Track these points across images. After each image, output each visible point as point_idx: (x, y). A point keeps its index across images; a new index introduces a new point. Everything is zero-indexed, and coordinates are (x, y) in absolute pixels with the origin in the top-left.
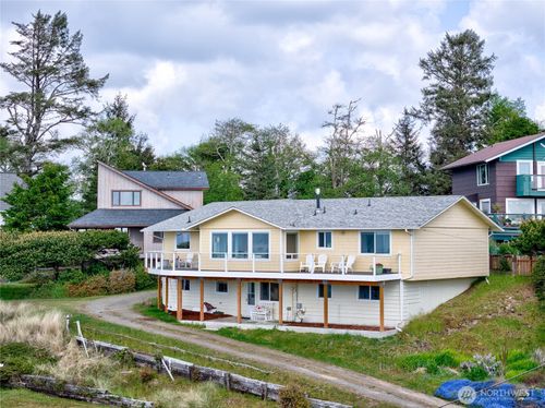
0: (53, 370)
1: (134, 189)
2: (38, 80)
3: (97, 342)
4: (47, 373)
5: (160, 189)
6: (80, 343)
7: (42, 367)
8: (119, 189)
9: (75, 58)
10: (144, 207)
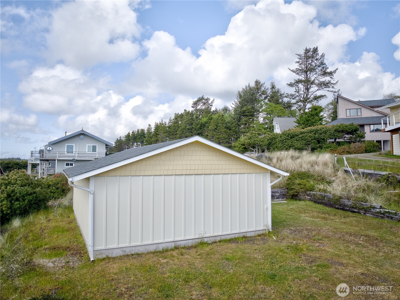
1: (357, 108)
2: (307, 75)
3: (361, 170)
6: (346, 171)
10: (363, 116)
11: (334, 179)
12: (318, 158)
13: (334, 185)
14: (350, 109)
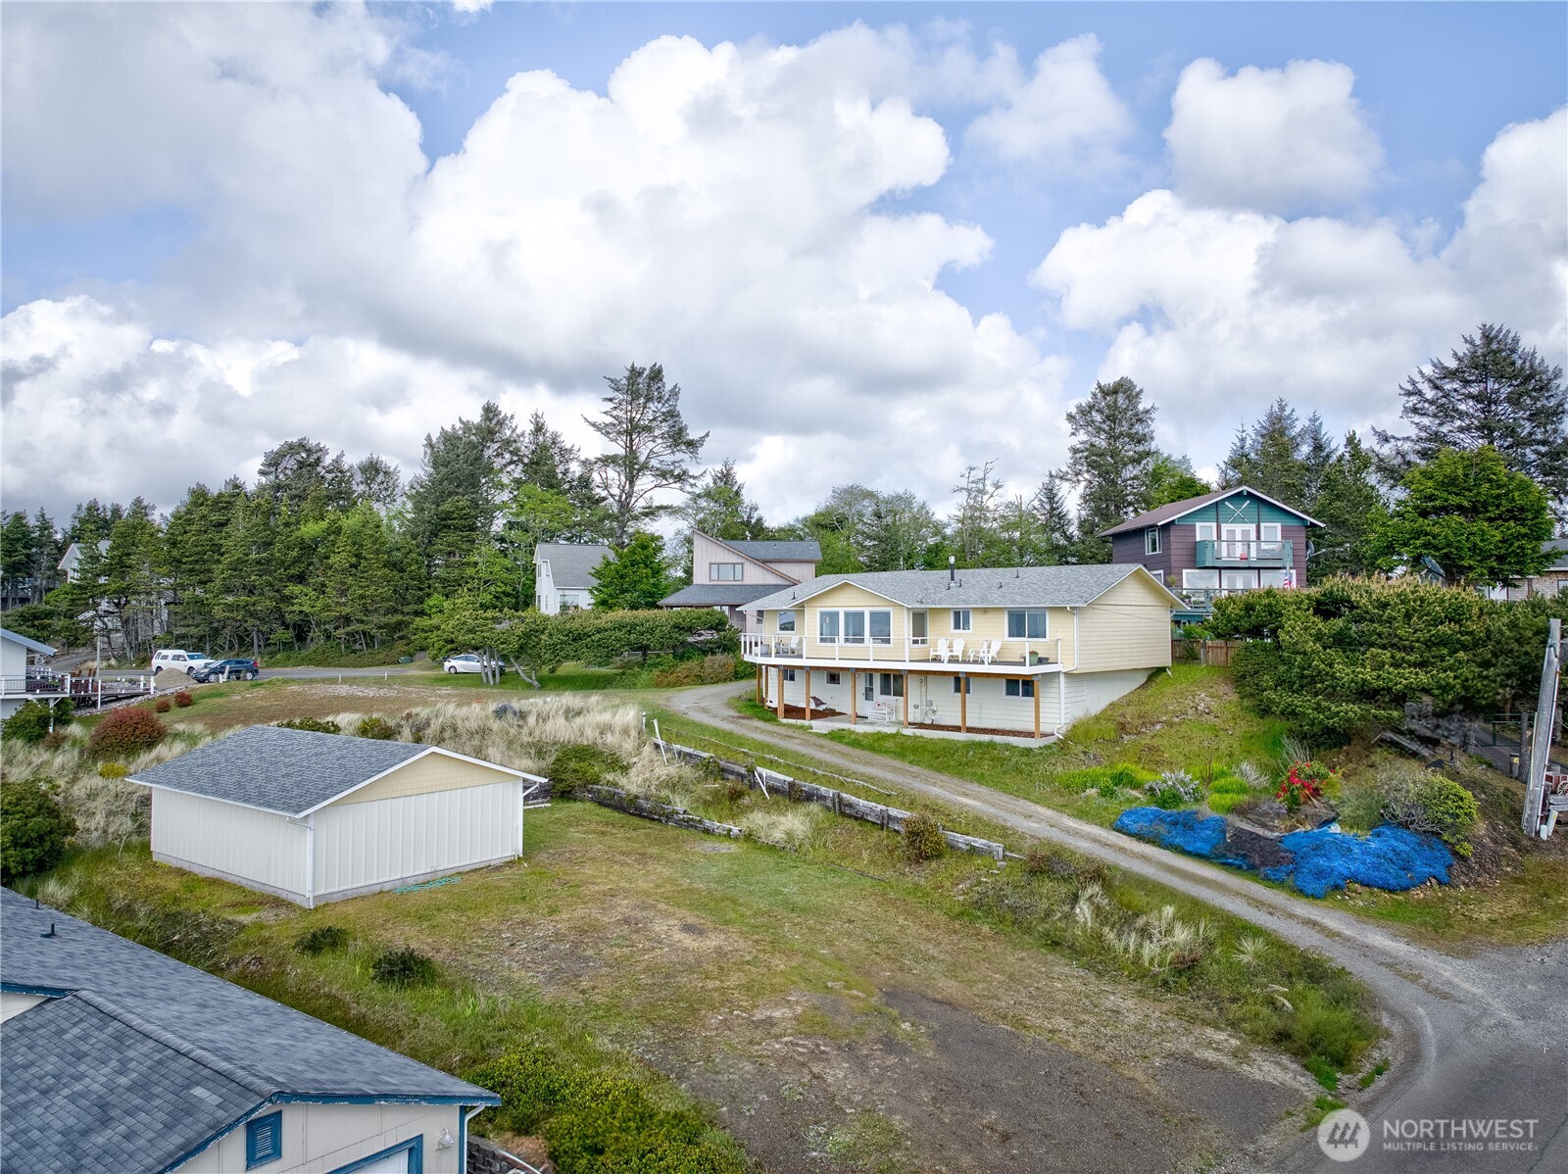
0: (623, 781)
1: (735, 561)
2: (632, 440)
3: (677, 747)
4: (615, 785)
5: (764, 562)
6: (657, 746)
7: (610, 777)
8: (718, 561)
9: (672, 414)
10: (747, 581)
11: (635, 760)
12: (614, 716)
13: (633, 772)
14: (718, 564)
